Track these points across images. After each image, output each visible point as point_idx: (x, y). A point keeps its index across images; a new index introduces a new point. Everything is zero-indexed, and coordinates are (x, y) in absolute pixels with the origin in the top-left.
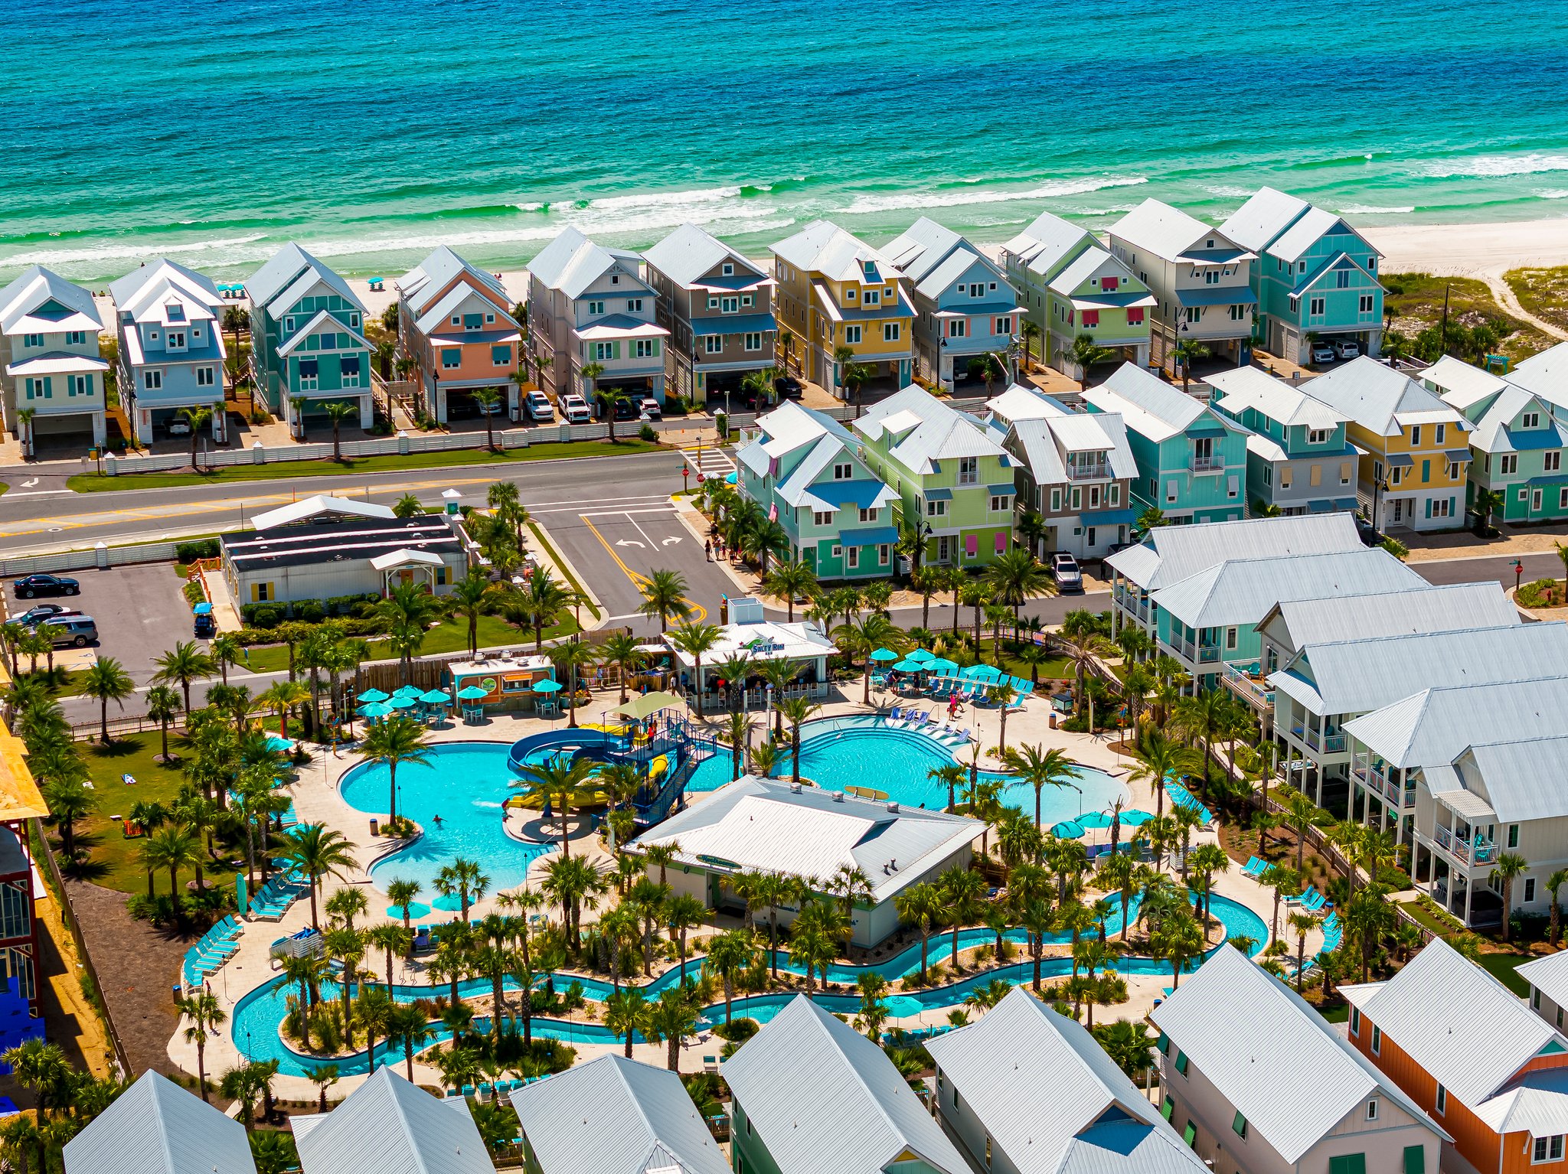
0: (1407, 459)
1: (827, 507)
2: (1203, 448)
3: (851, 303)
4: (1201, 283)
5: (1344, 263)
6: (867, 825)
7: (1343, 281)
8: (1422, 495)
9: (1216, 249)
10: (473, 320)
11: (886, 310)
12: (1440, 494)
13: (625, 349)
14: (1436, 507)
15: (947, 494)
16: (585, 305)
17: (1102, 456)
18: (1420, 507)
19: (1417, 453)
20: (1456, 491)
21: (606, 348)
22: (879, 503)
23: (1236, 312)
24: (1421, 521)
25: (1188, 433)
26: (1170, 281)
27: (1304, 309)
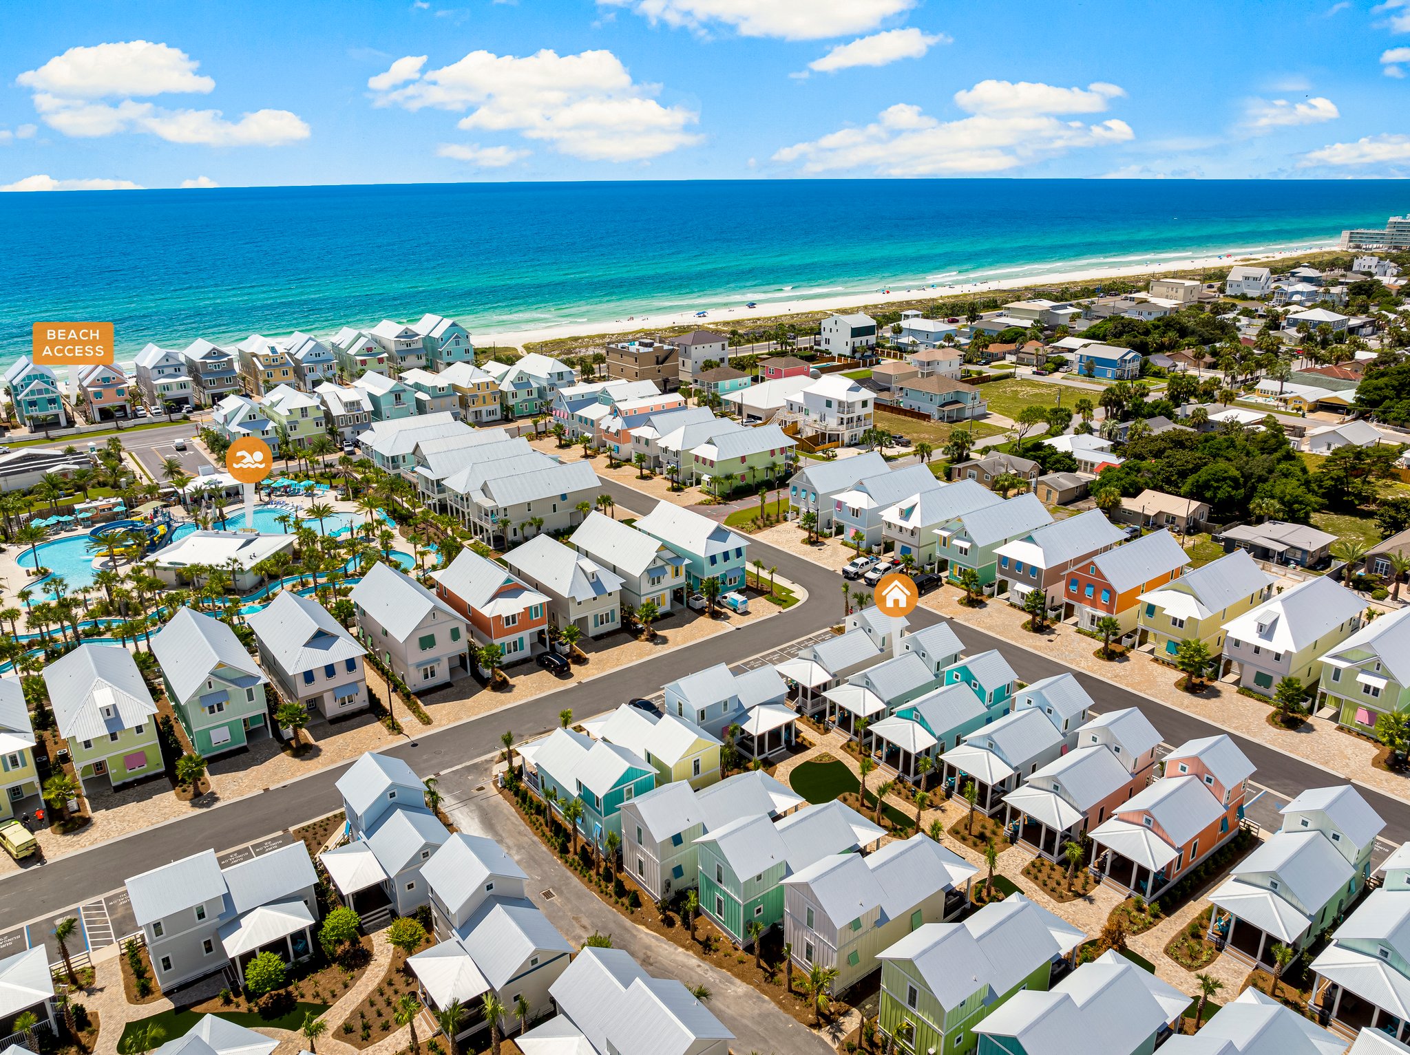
0: (476, 396)
1: (246, 431)
2: (398, 397)
3: (267, 363)
4: (404, 347)
5: (457, 337)
6: (243, 541)
7: (457, 343)
8: (484, 409)
9: (407, 334)
10: (106, 380)
11: (282, 365)
12: (491, 408)
13: (174, 387)
14: (490, 413)
15: (297, 422)
16: (156, 371)
17: (358, 403)
18: (484, 413)
19: (480, 393)
20: (497, 406)
21: (166, 387)
22: (269, 427)
23: (419, 358)
24: (485, 418)
25: (391, 392)
26: (393, 347)
27: (445, 354)
